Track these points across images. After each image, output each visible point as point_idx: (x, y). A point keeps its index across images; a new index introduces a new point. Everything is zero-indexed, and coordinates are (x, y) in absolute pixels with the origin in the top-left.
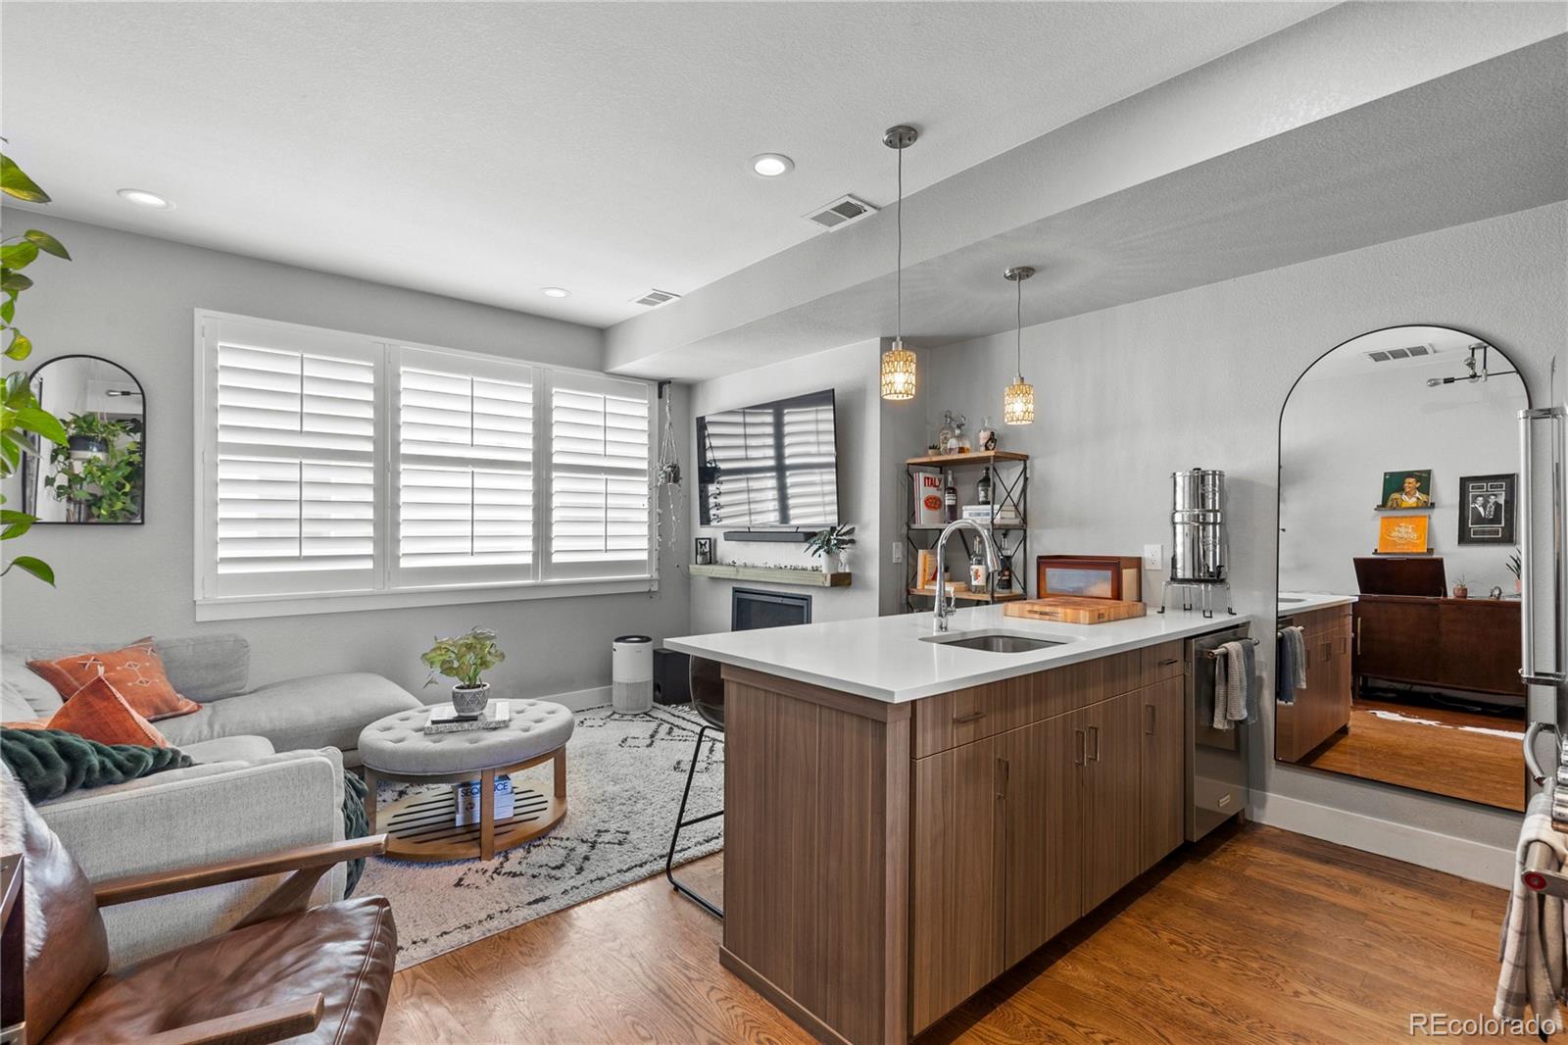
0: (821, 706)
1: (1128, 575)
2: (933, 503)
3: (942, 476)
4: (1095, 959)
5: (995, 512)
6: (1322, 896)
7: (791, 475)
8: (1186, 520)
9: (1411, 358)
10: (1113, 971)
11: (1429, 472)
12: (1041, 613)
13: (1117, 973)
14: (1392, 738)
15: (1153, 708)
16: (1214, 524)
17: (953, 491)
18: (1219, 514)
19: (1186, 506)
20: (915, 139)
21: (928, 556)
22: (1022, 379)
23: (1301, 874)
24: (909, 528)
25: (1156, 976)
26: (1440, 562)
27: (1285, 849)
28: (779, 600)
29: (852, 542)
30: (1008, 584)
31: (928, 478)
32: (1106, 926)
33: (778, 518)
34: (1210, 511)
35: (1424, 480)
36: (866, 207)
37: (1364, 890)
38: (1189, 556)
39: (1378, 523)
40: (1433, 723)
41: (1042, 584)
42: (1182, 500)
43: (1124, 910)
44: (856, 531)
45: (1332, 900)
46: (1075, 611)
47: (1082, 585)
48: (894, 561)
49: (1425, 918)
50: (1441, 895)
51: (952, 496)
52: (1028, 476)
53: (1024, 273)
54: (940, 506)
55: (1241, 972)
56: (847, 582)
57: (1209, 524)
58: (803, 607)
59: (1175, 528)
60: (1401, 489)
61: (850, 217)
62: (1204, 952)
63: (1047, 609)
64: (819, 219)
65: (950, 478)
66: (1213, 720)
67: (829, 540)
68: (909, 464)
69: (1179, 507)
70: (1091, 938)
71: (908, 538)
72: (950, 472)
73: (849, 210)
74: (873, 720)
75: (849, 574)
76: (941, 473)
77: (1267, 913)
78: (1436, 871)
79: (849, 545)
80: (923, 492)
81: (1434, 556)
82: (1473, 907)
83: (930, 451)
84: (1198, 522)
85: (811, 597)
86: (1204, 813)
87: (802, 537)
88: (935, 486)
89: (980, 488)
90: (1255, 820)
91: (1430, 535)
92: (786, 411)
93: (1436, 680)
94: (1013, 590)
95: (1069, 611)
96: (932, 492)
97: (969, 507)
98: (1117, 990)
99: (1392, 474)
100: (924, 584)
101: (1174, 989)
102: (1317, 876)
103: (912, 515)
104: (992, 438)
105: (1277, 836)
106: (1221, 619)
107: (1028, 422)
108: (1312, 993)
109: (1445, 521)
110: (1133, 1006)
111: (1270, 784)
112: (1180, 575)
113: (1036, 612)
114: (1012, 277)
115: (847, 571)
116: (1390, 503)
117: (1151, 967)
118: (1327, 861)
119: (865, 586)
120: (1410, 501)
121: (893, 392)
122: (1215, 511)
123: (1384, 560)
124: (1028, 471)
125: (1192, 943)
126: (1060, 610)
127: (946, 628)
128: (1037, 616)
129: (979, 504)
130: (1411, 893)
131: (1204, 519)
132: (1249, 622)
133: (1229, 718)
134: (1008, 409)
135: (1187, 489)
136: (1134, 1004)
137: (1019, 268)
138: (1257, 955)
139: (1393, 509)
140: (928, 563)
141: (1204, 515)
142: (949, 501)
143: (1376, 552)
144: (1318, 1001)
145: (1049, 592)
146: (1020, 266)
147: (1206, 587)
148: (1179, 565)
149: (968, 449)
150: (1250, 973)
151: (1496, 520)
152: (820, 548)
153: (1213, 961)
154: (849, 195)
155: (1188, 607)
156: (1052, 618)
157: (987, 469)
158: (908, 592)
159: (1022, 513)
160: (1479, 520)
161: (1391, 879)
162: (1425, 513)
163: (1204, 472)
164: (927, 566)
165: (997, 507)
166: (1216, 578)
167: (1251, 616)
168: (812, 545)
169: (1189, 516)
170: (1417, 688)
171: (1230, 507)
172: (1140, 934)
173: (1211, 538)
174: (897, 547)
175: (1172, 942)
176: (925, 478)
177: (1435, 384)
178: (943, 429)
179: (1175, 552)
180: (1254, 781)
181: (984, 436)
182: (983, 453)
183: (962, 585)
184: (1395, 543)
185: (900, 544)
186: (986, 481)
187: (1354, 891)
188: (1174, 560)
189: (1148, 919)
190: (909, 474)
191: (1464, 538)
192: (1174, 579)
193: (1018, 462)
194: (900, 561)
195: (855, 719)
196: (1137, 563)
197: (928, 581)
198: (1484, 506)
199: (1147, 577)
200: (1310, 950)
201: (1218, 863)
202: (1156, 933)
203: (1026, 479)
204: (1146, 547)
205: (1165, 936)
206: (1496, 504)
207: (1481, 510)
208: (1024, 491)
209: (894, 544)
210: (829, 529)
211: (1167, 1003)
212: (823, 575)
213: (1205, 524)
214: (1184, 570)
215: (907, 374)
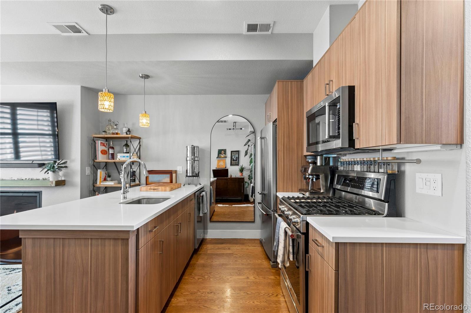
0: (91, 239)
1: (174, 175)
2: (104, 152)
3: (107, 142)
4: (182, 294)
5: (131, 156)
6: (224, 253)
7: (21, 137)
8: (190, 159)
9: (224, 123)
10: (187, 294)
11: (226, 150)
12: (154, 189)
13: (189, 295)
14: (222, 210)
15: (190, 213)
16: (197, 160)
17: (113, 148)
18: (198, 158)
19: (190, 155)
20: (113, 13)
21: (102, 172)
22: (146, 112)
23: (219, 249)
24: (94, 161)
25: (198, 290)
26: (227, 170)
27: (213, 243)
28: (21, 194)
29: (66, 167)
30: (134, 180)
31: (102, 143)
32: (181, 282)
33: (13, 157)
34: (196, 157)
35: (225, 151)
36: (83, 31)
37: (231, 248)
38: (191, 169)
39: (217, 161)
40: (228, 205)
41: (147, 180)
42: (189, 154)
43: (184, 275)
44: (68, 163)
45: (226, 252)
46: (165, 188)
47: (161, 179)
48: (87, 174)
49: (243, 250)
50: (243, 244)
51: (112, 150)
52: (141, 144)
53: (146, 77)
54: (107, 153)
55: (216, 280)
56: (64, 184)
57: (196, 160)
58: (36, 196)
59: (187, 162)
60: (221, 153)
61: (74, 32)
62: (207, 278)
63: (156, 188)
64: (57, 27)
65: (111, 143)
66: (199, 214)
67: (54, 167)
68: (94, 137)
69: (188, 156)
70: (178, 288)
71: (94, 165)
72: (111, 141)
73: (75, 29)
74: (121, 239)
75: (64, 180)
76: (106, 141)
77: (216, 261)
78: (240, 239)
79: (64, 169)
80: (100, 148)
81: (227, 168)
82: (248, 244)
83: (103, 133)
84: (193, 160)
85: (42, 191)
86: (198, 239)
87: (37, 165)
88: (105, 146)
89: (124, 148)
90: (205, 238)
91: (226, 164)
92: (18, 108)
93: (227, 196)
94: (136, 182)
95: (163, 188)
96: (104, 148)
97: (120, 154)
98: (191, 300)
99: (219, 150)
100: (100, 182)
101: (204, 292)
102: (222, 248)
103: (95, 157)
104: (129, 131)
105: (210, 241)
106: (199, 187)
107: (147, 127)
108: (231, 278)
109: (228, 160)
110: (195, 302)
111: (208, 227)
112: (188, 175)
113: (152, 189)
114: (142, 77)
115: (63, 179)
116: (219, 157)
117: (196, 288)
118: (222, 243)
119: (73, 185)
120: (222, 156)
121: (104, 108)
122: (197, 157)
123: (218, 170)
124: (141, 142)
125: (203, 277)
126: (160, 188)
127: (126, 198)
128: (152, 190)
129: (124, 153)
130: (238, 245)
131: (195, 159)
132: (204, 187)
133: (203, 212)
134: (141, 121)
135: (190, 151)
136: (196, 301)
137: (145, 75)
138: (217, 273)
139: (220, 158)
140: (102, 174)
141: (195, 158)
142: (111, 151)
143: (216, 168)
144: (232, 279)
145: (150, 182)
146: (145, 74)
147: (195, 178)
148: (188, 172)
149: (119, 134)
150: (218, 279)
151: (236, 161)
152: (48, 170)
153: (209, 279)
154: (76, 23)
155: (189, 184)
156: (157, 190)
157: (127, 141)
158: (94, 186)
159: (139, 156)
160: (234, 160)
161: (234, 243)
162: (225, 159)
163: (194, 146)
164: (102, 176)
165: (131, 154)
166: (197, 175)
167: (204, 185)
168: (44, 169)
169: (191, 158)
170: (223, 198)
171: (200, 156)
172: (190, 280)
173: (196, 164)
174: (88, 169)
175: (199, 279)
176: (101, 143)
177: (228, 130)
178: (108, 125)
179: (187, 168)
180: (205, 228)
181: (125, 130)
182: (125, 135)
183: (116, 182)
184: (220, 166)
185: (89, 168)
186: (127, 145)
187: (229, 249)
188: (187, 171)
189: (191, 275)
190: (94, 141)
191: (231, 165)
192: (187, 176)
193: (138, 139)
194: (89, 174)
195: (112, 240)
196: (176, 172)
197: (102, 181)
198: (234, 157)
199: (179, 176)
200: (227, 267)
201: (201, 252)
202: (194, 278)
203: (140, 145)
204: (178, 167)
205: (196, 278)
206: (237, 157)
207: (234, 158)
208: (139, 149)
209: (87, 168)
210: (53, 162)
211: (203, 297)
212: (51, 181)
213: (195, 160)
214: (190, 173)
215: (111, 102)
